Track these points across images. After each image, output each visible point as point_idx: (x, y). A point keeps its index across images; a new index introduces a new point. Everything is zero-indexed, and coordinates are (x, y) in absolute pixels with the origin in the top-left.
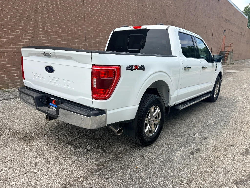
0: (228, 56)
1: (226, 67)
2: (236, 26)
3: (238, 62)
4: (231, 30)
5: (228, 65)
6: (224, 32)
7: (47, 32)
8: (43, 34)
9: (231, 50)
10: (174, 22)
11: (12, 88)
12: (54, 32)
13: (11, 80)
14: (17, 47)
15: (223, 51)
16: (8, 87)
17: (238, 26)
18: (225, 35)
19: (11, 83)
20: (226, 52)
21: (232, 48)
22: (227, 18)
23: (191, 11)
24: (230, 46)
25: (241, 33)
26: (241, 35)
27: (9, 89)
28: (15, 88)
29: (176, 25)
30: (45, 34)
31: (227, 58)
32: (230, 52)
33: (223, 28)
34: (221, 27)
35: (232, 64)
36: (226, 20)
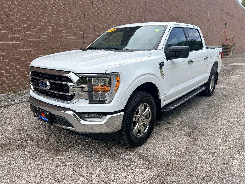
0: (230, 49)
1: (230, 61)
2: (236, 18)
3: (240, 55)
4: (232, 23)
5: (231, 58)
6: (226, 25)
7: (57, 30)
8: (53, 32)
9: (234, 43)
10: (179, 16)
11: (23, 90)
12: (63, 30)
13: (23, 81)
14: (27, 47)
15: (225, 44)
16: (19, 89)
17: (238, 19)
18: (226, 28)
19: (22, 85)
20: (228, 45)
21: (234, 41)
22: (228, 11)
23: (194, 4)
24: (232, 39)
25: (241, 26)
26: (241, 27)
27: (20, 91)
28: (27, 89)
29: (181, 19)
30: (55, 33)
31: (230, 51)
32: (232, 45)
33: (224, 21)
34: (223, 20)
35: (234, 57)
36: (227, 13)
